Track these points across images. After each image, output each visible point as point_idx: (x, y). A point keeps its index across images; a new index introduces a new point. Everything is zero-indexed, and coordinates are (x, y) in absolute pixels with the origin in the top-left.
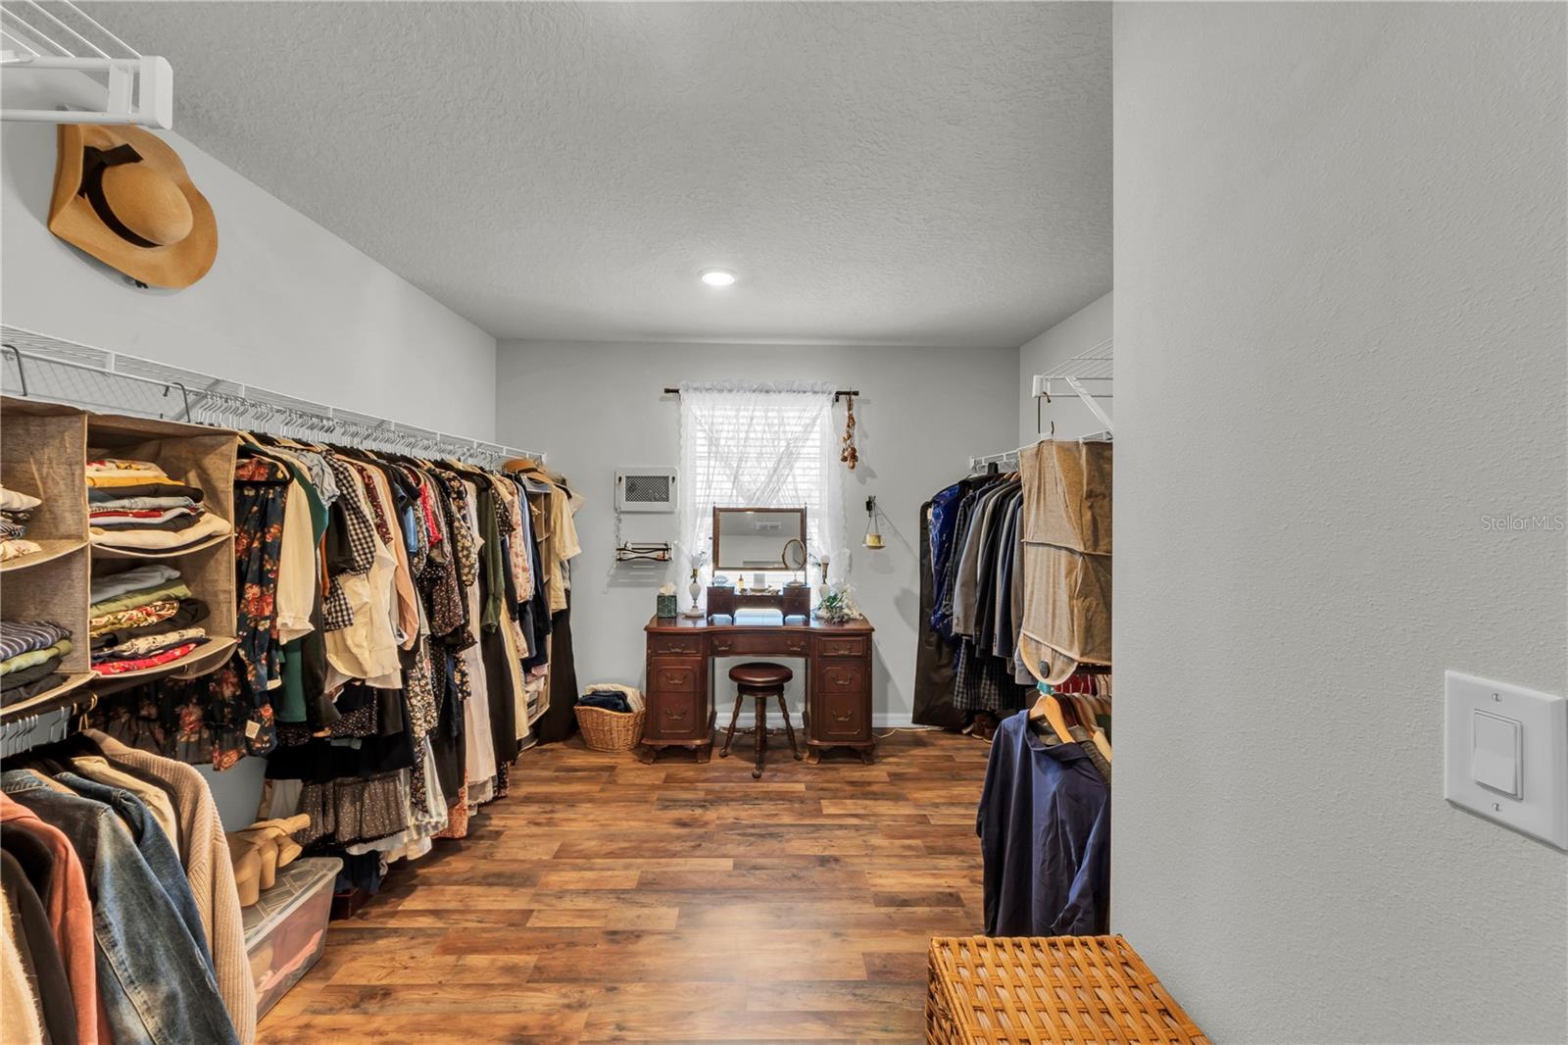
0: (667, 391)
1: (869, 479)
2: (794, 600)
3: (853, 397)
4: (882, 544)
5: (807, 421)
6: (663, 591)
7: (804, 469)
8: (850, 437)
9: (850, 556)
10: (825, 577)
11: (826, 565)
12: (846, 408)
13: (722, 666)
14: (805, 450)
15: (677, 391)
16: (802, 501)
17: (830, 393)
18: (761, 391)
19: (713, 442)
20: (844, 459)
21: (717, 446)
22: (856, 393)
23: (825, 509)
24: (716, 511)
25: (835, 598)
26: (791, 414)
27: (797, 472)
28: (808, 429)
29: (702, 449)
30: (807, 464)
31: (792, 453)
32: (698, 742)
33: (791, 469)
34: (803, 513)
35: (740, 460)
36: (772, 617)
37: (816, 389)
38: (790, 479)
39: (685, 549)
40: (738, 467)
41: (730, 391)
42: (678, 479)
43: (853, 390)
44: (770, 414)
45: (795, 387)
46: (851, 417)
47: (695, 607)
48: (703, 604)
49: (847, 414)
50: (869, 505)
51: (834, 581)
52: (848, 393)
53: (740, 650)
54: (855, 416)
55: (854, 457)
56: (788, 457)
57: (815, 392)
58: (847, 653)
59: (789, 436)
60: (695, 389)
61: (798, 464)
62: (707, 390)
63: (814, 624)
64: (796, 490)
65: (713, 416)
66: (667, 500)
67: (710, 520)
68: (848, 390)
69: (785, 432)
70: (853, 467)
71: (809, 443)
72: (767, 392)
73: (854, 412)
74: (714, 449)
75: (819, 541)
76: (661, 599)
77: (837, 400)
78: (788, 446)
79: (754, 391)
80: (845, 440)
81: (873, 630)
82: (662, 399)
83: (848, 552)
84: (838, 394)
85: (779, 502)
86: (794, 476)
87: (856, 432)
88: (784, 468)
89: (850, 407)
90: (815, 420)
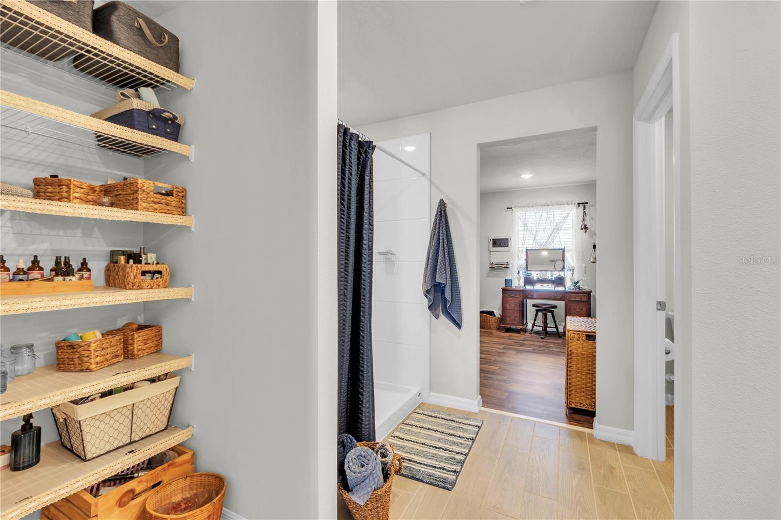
0: (508, 208)
1: (593, 237)
2: (560, 281)
3: (585, 205)
5: (565, 215)
6: (507, 278)
7: (564, 234)
8: (584, 220)
9: (586, 267)
10: (573, 274)
11: (573, 270)
12: (582, 209)
13: (530, 302)
14: (564, 226)
15: (512, 208)
16: (563, 246)
17: (575, 204)
18: (545, 206)
19: (525, 225)
20: (582, 229)
21: (527, 226)
22: (587, 203)
23: (574, 249)
24: (527, 251)
25: (578, 282)
26: (558, 213)
27: (560, 235)
28: (565, 218)
29: (521, 227)
30: (564, 232)
31: (558, 228)
32: (521, 327)
33: (558, 233)
34: (563, 250)
35: (537, 231)
36: (550, 287)
37: (569, 203)
38: (558, 237)
39: (515, 264)
40: (536, 234)
41: (532, 206)
42: (512, 239)
43: (586, 202)
44: (549, 214)
45: (559, 203)
47: (519, 284)
48: (522, 283)
49: (583, 211)
50: (594, 247)
51: (577, 276)
53: (535, 297)
54: (586, 212)
55: (586, 228)
56: (557, 229)
57: (568, 204)
58: (579, 299)
59: (557, 221)
60: (519, 207)
61: (560, 232)
62: (523, 207)
63: (567, 289)
64: (560, 242)
65: (526, 216)
66: (508, 247)
67: (525, 254)
68: (583, 202)
69: (555, 220)
70: (586, 232)
71: (566, 223)
72: (548, 206)
73: (586, 211)
74: (526, 228)
75: (571, 260)
76: (506, 280)
77: (579, 206)
78: (557, 225)
79: (542, 206)
80: (582, 222)
81: (591, 292)
82: (506, 211)
83: (584, 265)
84: (579, 204)
85: (553, 247)
86: (559, 236)
87: (587, 218)
88: (555, 233)
89: (584, 209)
90: (568, 215)
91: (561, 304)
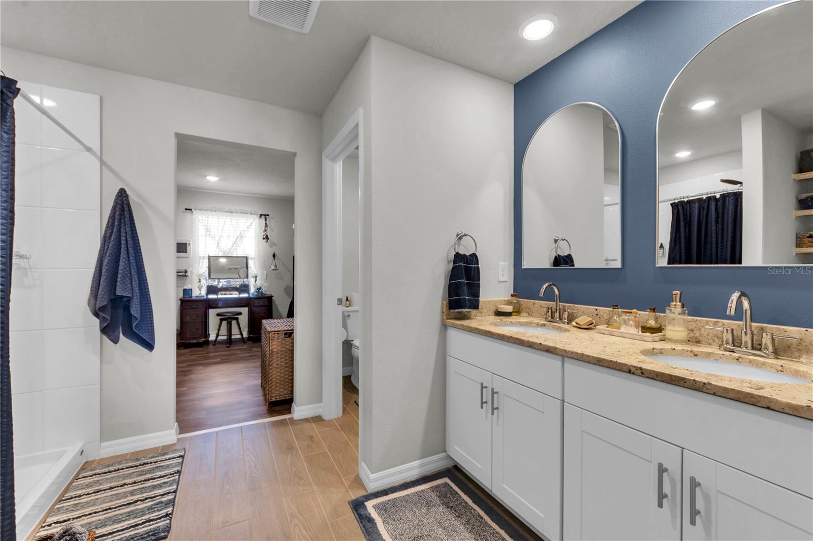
0: (186, 209)
1: (274, 246)
2: (244, 288)
4: (277, 268)
5: (248, 224)
6: (185, 287)
7: (247, 242)
8: (266, 231)
9: (267, 274)
10: (256, 281)
11: (256, 277)
12: (264, 220)
13: (212, 313)
14: (246, 235)
15: (191, 210)
16: (247, 254)
17: (258, 215)
18: (229, 212)
19: (207, 230)
20: (264, 239)
21: (210, 232)
22: (268, 215)
23: (257, 257)
24: (209, 258)
25: (260, 288)
26: (242, 221)
27: (244, 243)
28: (248, 227)
29: (202, 232)
30: (248, 240)
31: (242, 236)
32: (203, 340)
33: (242, 241)
34: (247, 258)
35: (220, 237)
36: (235, 295)
37: (252, 213)
38: (241, 245)
39: (195, 272)
40: (219, 240)
41: (215, 211)
42: (191, 244)
44: (232, 221)
45: (243, 211)
46: (266, 223)
47: (200, 293)
48: (203, 292)
49: (264, 222)
50: (274, 256)
51: (260, 282)
52: (264, 215)
53: (220, 305)
55: (267, 238)
56: (240, 237)
57: (252, 214)
58: (262, 304)
59: (241, 229)
60: (200, 210)
61: (244, 240)
62: (205, 210)
63: (251, 296)
64: (244, 249)
65: (208, 220)
66: (186, 252)
67: (207, 260)
68: (265, 214)
69: (239, 228)
70: (267, 242)
71: (249, 232)
72: (232, 212)
73: (268, 222)
74: (208, 233)
75: (254, 268)
76: (185, 290)
77: (261, 217)
78: (241, 233)
79: (226, 212)
80: (264, 232)
81: (273, 296)
82: (183, 212)
83: (265, 272)
84: (261, 215)
85: (237, 254)
87: (268, 229)
88: (239, 241)
89: (266, 220)
90: (251, 224)
91: (245, 311)
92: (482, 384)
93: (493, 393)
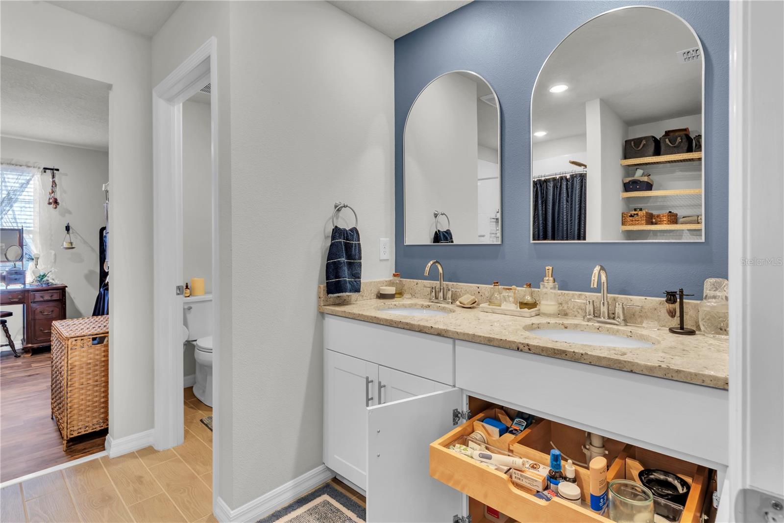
1: (67, 215)
2: (16, 276)
3: (55, 172)
4: (73, 246)
5: (23, 181)
7: (21, 207)
8: (53, 192)
9: (55, 255)
10: (36, 264)
11: (37, 259)
12: (51, 176)
14: (20, 197)
16: (20, 225)
17: (39, 168)
20: (50, 203)
22: (58, 170)
23: (37, 230)
25: (44, 276)
26: (11, 176)
27: (15, 209)
28: (24, 186)
30: (23, 205)
31: (11, 198)
33: (11, 206)
34: (20, 232)
37: (29, 164)
38: (10, 212)
43: (56, 168)
45: (13, 162)
46: (54, 182)
49: (51, 180)
50: (68, 228)
51: (43, 266)
52: (52, 169)
54: (57, 181)
55: (56, 202)
56: (9, 200)
57: (28, 167)
58: (49, 298)
59: (9, 188)
61: (16, 205)
63: (28, 287)
64: (15, 219)
68: (53, 168)
69: (6, 186)
70: (56, 208)
71: (24, 193)
73: (56, 179)
75: (33, 244)
77: (45, 172)
78: (9, 194)
80: (50, 194)
81: (66, 287)
83: (53, 252)
84: (45, 169)
86: (13, 211)
87: (58, 189)
88: (5, 206)
89: (53, 177)
90: (28, 182)
91: (18, 310)
92: (367, 378)
93: (381, 386)
